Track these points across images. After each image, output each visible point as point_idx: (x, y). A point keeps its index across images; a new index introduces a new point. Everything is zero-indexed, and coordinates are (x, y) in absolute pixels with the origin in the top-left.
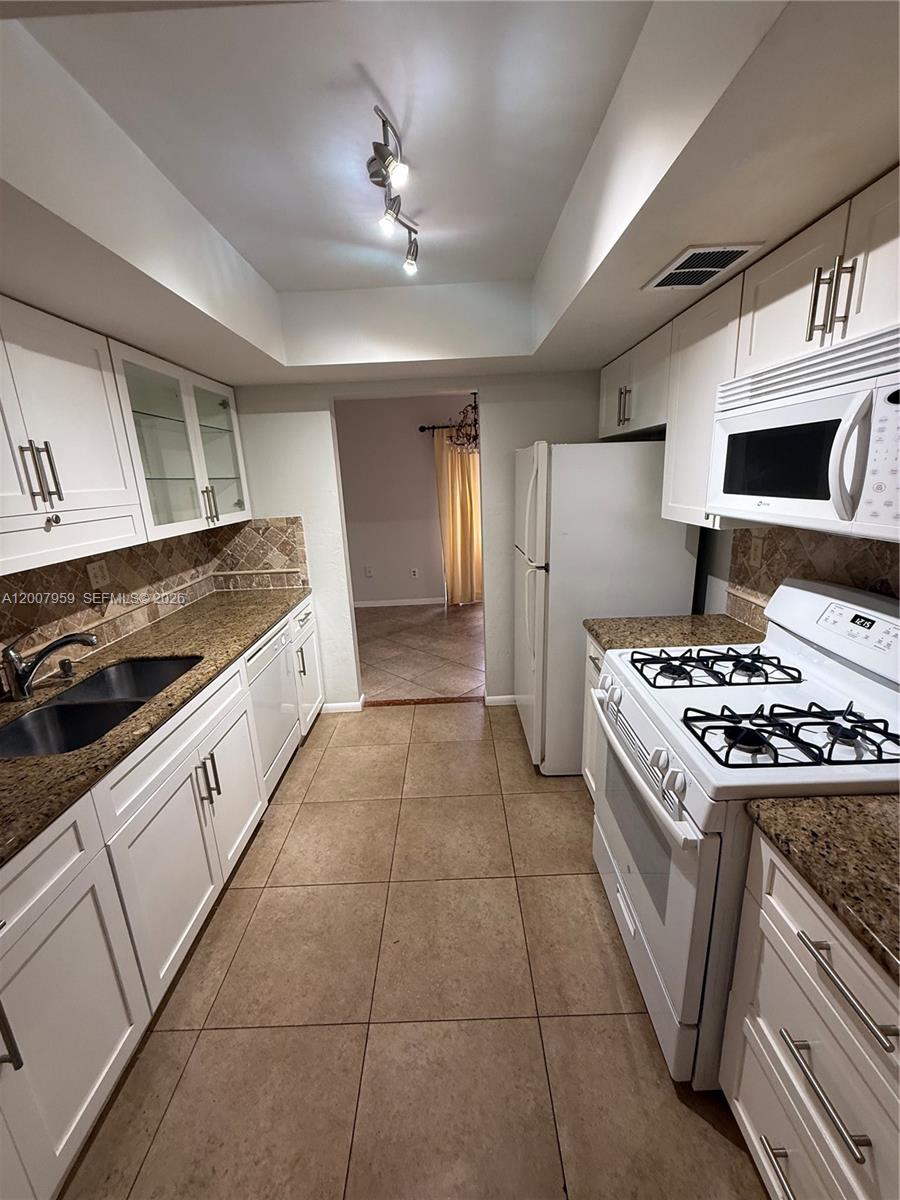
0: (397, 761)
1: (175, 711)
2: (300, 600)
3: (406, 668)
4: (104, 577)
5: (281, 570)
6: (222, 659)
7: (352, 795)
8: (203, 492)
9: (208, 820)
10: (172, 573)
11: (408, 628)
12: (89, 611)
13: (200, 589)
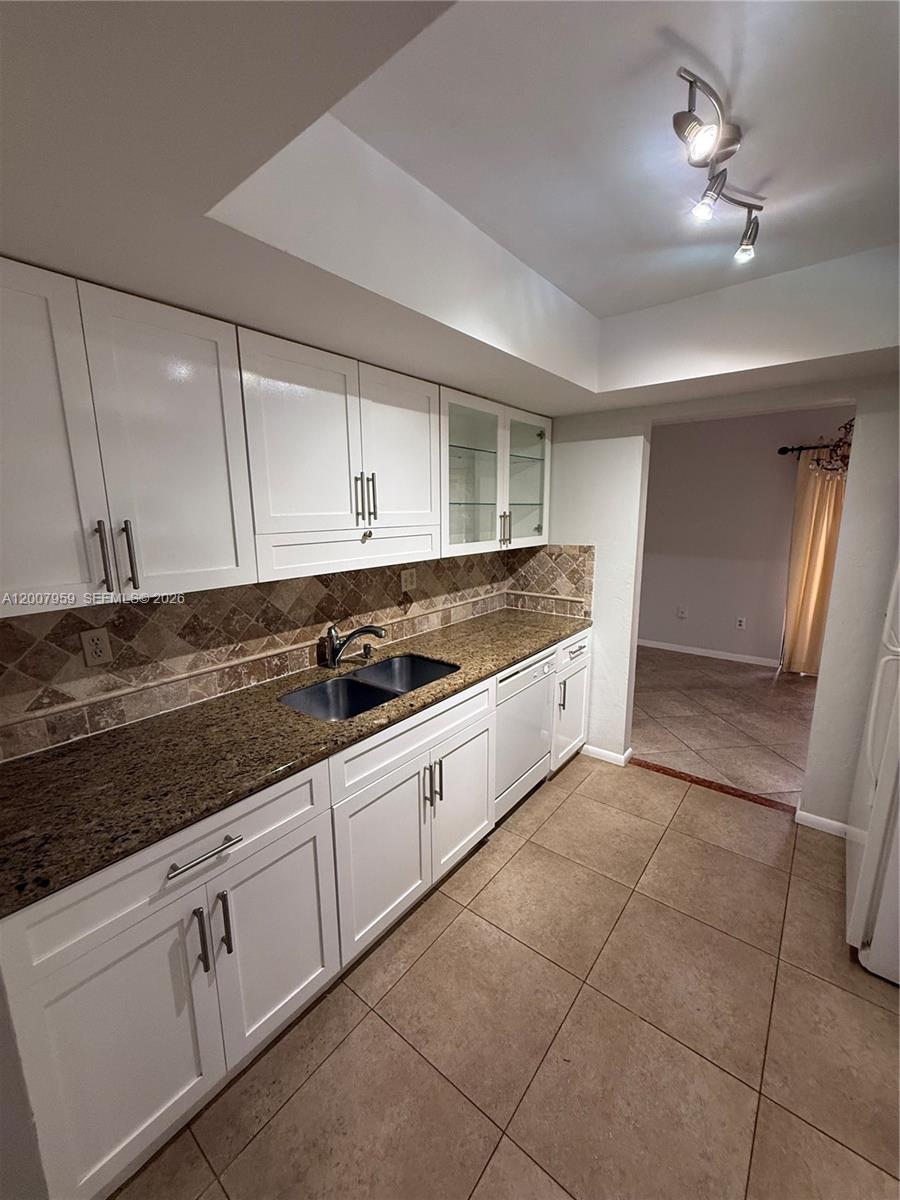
0: (645, 842)
1: (415, 712)
2: (575, 631)
3: (694, 735)
4: (412, 583)
5: (566, 598)
6: (473, 674)
7: (579, 856)
8: (501, 517)
9: (428, 818)
10: (469, 585)
11: (715, 687)
12: (396, 608)
13: (492, 603)
